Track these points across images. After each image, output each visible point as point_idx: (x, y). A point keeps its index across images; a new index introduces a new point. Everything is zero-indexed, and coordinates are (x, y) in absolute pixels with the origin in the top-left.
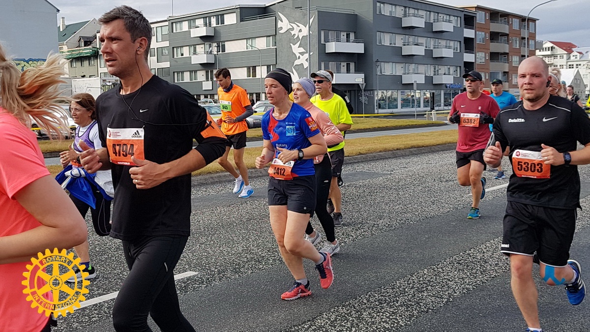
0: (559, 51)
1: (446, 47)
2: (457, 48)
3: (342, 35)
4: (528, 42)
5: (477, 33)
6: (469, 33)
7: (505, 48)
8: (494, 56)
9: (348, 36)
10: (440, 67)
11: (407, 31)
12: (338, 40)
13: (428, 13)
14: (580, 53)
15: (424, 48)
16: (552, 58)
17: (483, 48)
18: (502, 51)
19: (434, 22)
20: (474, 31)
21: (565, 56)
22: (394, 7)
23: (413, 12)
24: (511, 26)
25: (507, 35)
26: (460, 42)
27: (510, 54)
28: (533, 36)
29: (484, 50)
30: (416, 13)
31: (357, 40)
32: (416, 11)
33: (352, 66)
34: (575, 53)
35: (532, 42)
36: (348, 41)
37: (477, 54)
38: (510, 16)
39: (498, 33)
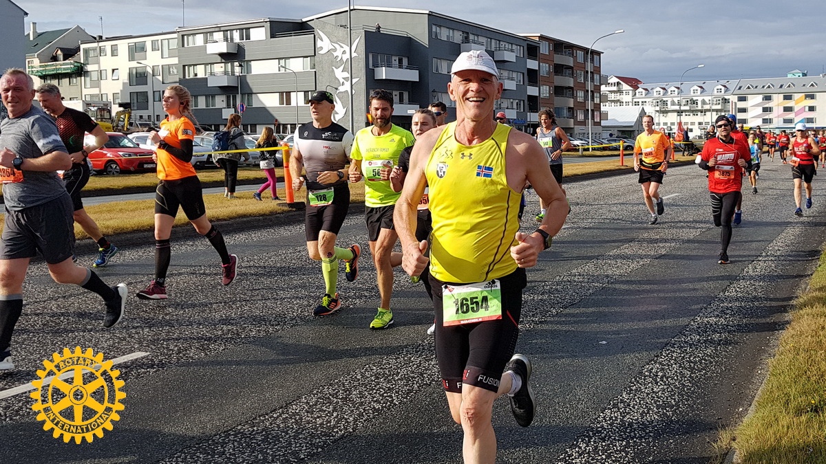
0: (625, 87)
1: (508, 78)
2: (520, 81)
3: (393, 60)
4: (592, 76)
5: (541, 64)
6: (532, 64)
7: (570, 82)
8: (559, 91)
9: (400, 61)
12: (389, 65)
13: (489, 40)
14: (646, 90)
16: (618, 94)
17: (547, 81)
18: (567, 85)
19: (496, 50)
20: (537, 62)
21: (631, 92)
22: (451, 31)
23: (473, 37)
24: (575, 58)
25: (572, 68)
26: (523, 74)
27: (574, 89)
28: (597, 70)
29: (549, 84)
30: (476, 39)
31: (410, 67)
32: (476, 35)
33: (406, 96)
34: (640, 90)
35: (596, 77)
36: (400, 66)
37: (541, 88)
38: (574, 48)
39: (563, 65)
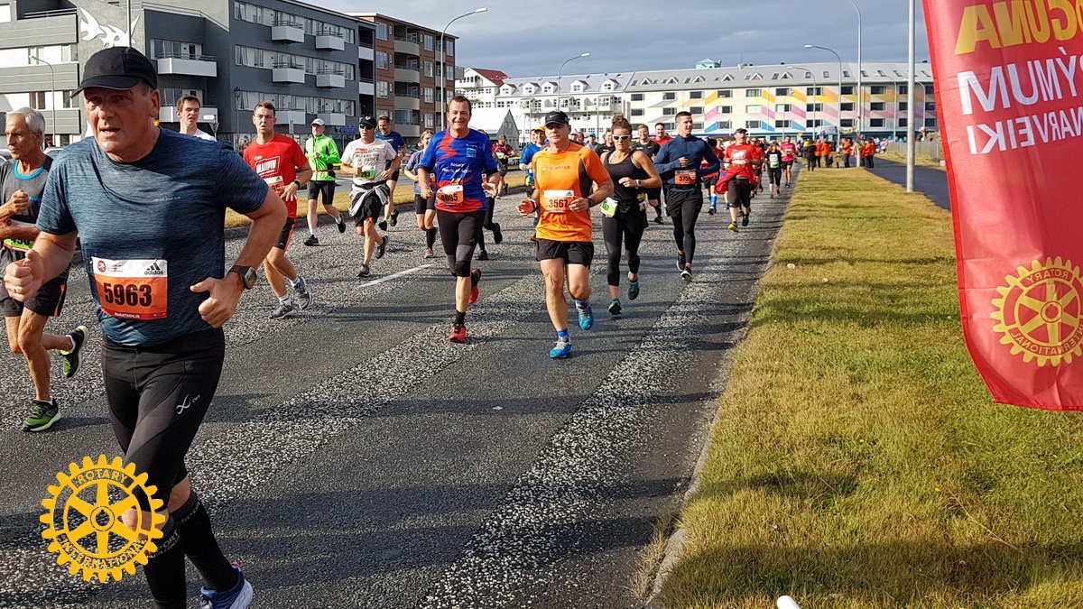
0: (486, 82)
1: (335, 72)
2: (350, 75)
3: (182, 49)
4: (445, 69)
5: (377, 53)
6: (366, 53)
7: (415, 77)
8: (401, 88)
9: (192, 50)
10: (327, 101)
11: (281, 47)
12: (177, 55)
13: (309, 21)
14: (513, 86)
15: (304, 72)
16: (477, 92)
17: (386, 76)
18: (411, 81)
19: (318, 35)
20: (372, 50)
21: (493, 89)
22: (259, 10)
23: (288, 19)
24: (422, 45)
25: (417, 58)
26: (354, 66)
27: (421, 85)
28: (450, 61)
29: (387, 79)
30: (292, 20)
31: (205, 58)
32: (292, 18)
34: (505, 86)
35: (450, 70)
36: (192, 57)
37: (378, 84)
38: (420, 31)
39: (406, 55)
